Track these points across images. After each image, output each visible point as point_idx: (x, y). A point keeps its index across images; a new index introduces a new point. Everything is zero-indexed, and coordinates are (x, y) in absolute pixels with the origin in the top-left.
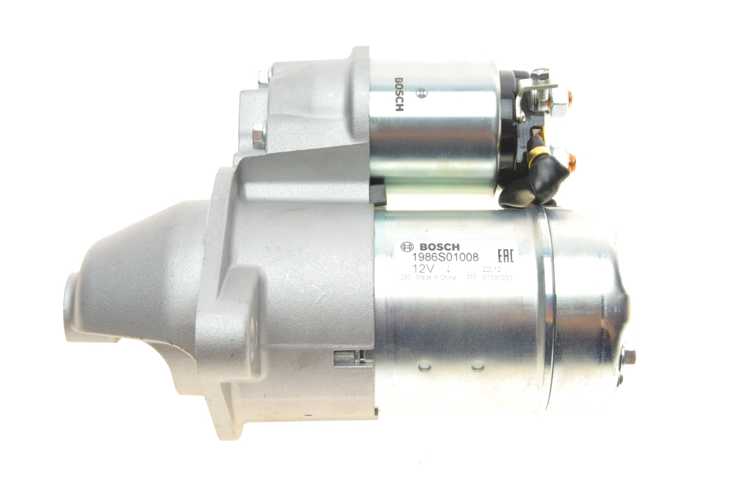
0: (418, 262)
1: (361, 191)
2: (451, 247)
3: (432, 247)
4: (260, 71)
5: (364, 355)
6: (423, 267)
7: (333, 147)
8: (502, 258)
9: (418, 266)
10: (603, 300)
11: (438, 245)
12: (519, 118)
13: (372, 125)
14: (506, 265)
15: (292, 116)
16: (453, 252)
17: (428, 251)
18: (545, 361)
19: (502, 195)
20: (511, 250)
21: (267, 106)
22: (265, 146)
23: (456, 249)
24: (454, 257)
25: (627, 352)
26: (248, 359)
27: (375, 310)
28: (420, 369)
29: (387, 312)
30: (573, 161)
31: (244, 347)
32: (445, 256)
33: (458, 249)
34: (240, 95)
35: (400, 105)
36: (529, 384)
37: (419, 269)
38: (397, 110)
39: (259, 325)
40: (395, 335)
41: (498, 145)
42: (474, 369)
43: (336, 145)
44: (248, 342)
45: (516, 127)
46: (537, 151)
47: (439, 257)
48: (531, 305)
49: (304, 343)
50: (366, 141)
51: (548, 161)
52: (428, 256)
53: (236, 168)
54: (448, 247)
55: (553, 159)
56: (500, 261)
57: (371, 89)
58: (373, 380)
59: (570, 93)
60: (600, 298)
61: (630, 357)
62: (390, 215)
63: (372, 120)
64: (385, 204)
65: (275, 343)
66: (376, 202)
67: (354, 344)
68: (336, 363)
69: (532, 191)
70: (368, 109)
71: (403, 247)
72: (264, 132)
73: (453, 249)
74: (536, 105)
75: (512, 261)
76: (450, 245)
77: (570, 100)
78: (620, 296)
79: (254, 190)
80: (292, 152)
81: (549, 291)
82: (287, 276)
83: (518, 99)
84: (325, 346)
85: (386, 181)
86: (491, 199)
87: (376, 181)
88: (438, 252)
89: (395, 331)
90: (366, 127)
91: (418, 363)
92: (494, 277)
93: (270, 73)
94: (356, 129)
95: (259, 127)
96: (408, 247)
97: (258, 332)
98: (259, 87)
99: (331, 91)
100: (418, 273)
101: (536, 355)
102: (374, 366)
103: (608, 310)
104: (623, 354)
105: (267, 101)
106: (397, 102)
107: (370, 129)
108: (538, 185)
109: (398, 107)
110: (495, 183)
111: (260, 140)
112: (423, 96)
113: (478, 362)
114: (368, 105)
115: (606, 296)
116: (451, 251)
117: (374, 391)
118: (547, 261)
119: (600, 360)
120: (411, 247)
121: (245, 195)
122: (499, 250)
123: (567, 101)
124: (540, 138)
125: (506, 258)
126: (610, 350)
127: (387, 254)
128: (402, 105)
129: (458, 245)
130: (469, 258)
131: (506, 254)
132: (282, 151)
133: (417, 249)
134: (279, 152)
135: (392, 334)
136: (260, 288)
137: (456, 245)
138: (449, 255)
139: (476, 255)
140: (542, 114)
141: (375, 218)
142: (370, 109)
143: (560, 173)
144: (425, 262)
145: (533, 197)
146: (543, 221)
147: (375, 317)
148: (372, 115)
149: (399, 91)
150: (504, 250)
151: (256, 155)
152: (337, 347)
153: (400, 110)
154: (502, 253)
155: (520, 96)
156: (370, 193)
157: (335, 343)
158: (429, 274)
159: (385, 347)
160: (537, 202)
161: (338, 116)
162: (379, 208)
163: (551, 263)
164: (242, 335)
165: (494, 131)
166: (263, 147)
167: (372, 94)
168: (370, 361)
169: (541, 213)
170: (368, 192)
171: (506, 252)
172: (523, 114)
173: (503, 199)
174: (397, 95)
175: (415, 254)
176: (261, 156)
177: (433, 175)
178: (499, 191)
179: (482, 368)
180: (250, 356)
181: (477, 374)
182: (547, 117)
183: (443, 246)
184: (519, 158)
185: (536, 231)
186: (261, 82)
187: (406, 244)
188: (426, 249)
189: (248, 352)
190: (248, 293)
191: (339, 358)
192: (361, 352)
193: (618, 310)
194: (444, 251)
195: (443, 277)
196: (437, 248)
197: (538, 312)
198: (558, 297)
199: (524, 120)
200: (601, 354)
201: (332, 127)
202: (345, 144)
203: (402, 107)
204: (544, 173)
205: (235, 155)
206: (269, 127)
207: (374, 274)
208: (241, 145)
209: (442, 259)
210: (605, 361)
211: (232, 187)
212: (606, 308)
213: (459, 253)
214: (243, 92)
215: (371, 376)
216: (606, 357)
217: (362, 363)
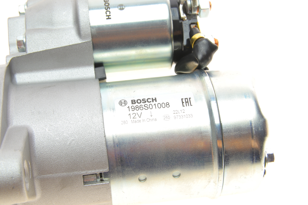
0: (131, 112)
1: (90, 72)
2: (151, 100)
3: (139, 101)
4: (19, 6)
5: (103, 175)
6: (135, 114)
7: (69, 46)
8: (184, 104)
9: (131, 114)
10: (251, 124)
11: (143, 100)
12: (183, 18)
13: (92, 29)
14: (187, 108)
15: (41, 29)
16: (153, 103)
17: (137, 104)
18: (219, 167)
19: (176, 67)
20: (190, 98)
21: (25, 26)
22: (25, 49)
23: (154, 101)
24: (154, 106)
25: (269, 155)
26: (25, 189)
27: (107, 146)
28: (140, 180)
29: (114, 146)
30: (217, 42)
31: (21, 181)
32: (148, 106)
33: (156, 101)
34: (8, 20)
35: (108, 16)
36: (209, 182)
37: (132, 116)
38: (107, 19)
39: (31, 164)
40: (122, 161)
41: (172, 36)
42: (174, 176)
43: (71, 44)
44: (23, 178)
45: (181, 23)
46: (196, 36)
47: (144, 107)
48: (207, 132)
49: (63, 172)
50: (89, 39)
51: (204, 41)
52: (137, 107)
53: (8, 64)
54: (149, 100)
55: (207, 40)
56: (183, 106)
57: (90, 9)
58: (110, 191)
59: (210, 3)
60: (249, 122)
61: (271, 158)
62: (109, 85)
63: (92, 28)
64: (105, 78)
65: (44, 174)
66: (99, 78)
67: (95, 169)
68: (85, 183)
69: (196, 61)
70: (89, 19)
71: (121, 103)
72: (24, 41)
73: (153, 102)
74: (191, 11)
75: (191, 105)
76: (150, 99)
77: (210, 6)
78: (261, 120)
79: (21, 78)
80: (43, 51)
81: (217, 122)
82: (47, 130)
83: (181, 6)
84: (76, 173)
85: (104, 65)
86: (170, 70)
87: (98, 65)
88: (143, 104)
89: (121, 158)
90: (89, 31)
91: (138, 177)
92: (181, 117)
93: (26, 7)
94: (82, 33)
95: (21, 38)
96: (123, 103)
97: (31, 169)
98: (20, 15)
99: (64, 11)
100: (132, 119)
101: (212, 163)
102: (110, 182)
103: (255, 130)
104: (267, 156)
105: (24, 22)
106: (106, 14)
107: (91, 32)
108: (200, 57)
109: (107, 17)
110: (171, 60)
111: (22, 46)
112: (123, 9)
113: (176, 172)
114: (89, 17)
115: (253, 121)
116: (152, 103)
117: (111, 198)
118: (213, 104)
119: (253, 162)
120: (125, 103)
121: (16, 82)
122: (182, 99)
123: (209, 7)
124: (197, 29)
125: (187, 103)
126: (259, 155)
127: (110, 109)
128: (110, 16)
129: (155, 98)
130: (164, 106)
131: (187, 101)
132: (36, 51)
133: (130, 104)
134: (35, 52)
135: (119, 160)
136: (29, 139)
137: (154, 99)
138: (151, 105)
139: (167, 104)
140: (195, 15)
141: (101, 87)
142: (90, 20)
143: (212, 48)
144: (135, 111)
145: (197, 64)
146: (206, 78)
147: (107, 150)
148: (92, 25)
149: (107, 7)
150: (185, 99)
151: (20, 55)
152: (84, 173)
153: (109, 18)
154: (184, 101)
155: (182, 4)
156: (95, 73)
157: (83, 170)
158: (139, 119)
159: (116, 169)
160: (199, 68)
161: (70, 26)
162: (101, 81)
163: (216, 104)
164: (18, 173)
165: (169, 27)
166: (24, 50)
167: (91, 12)
168: (107, 179)
169: (204, 73)
170: (94, 72)
171: (186, 100)
172: (185, 16)
173: (177, 69)
174: (106, 10)
175: (129, 107)
176: (23, 56)
177: (133, 58)
178: (174, 65)
179: (179, 175)
180: (26, 186)
181: (176, 179)
182: (198, 17)
183: (146, 100)
184: (185, 43)
185: (203, 85)
186: (21, 12)
187: (122, 101)
188: (135, 103)
189: (24, 185)
190: (21, 144)
191: (86, 180)
192: (101, 174)
193: (261, 129)
194: (147, 103)
195: (148, 120)
196: (142, 101)
197: (212, 136)
198: (223, 124)
199: (186, 19)
200: (253, 158)
201: (67, 33)
202: (76, 43)
203: (110, 17)
204: (202, 50)
205: (7, 57)
206: (27, 37)
207: (103, 122)
208: (11, 51)
209: (146, 108)
210: (256, 162)
211: (5, 76)
212: (254, 129)
213: (156, 103)
214: (9, 19)
215: (109, 188)
216: (257, 159)
217: (102, 180)
